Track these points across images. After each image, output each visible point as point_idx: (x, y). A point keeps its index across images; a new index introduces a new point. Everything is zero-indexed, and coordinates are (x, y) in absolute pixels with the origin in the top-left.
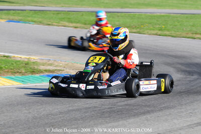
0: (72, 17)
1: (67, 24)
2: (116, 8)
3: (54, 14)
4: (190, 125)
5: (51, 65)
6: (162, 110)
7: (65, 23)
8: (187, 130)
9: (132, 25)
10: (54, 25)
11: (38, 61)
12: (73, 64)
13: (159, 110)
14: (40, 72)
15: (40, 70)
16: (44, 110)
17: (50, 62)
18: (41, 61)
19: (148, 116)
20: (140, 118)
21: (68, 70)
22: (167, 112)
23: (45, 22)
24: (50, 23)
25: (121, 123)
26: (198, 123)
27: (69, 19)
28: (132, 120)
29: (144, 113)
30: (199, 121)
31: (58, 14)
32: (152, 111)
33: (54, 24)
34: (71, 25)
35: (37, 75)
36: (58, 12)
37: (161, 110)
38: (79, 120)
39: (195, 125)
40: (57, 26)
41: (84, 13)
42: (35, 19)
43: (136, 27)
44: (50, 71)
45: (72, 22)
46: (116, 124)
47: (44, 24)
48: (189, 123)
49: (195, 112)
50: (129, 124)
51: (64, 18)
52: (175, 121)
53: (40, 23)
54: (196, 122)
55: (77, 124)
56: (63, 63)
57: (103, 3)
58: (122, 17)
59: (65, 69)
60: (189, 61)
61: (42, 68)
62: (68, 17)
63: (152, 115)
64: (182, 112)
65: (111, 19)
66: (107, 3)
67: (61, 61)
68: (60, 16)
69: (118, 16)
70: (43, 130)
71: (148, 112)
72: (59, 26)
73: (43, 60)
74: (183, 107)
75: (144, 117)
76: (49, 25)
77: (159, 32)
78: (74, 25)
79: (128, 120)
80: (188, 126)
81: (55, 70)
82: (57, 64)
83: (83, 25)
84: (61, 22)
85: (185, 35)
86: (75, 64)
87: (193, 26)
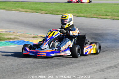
0: (24, 5)
1: (21, 10)
3: (13, 3)
4: (96, 71)
5: (11, 35)
6: (79, 62)
7: (19, 9)
8: (94, 74)
9: (61, 10)
10: (13, 11)
11: (4, 32)
12: (25, 34)
14: (5, 39)
15: (5, 38)
16: (7, 63)
17: (11, 33)
18: (6, 33)
19: (71, 66)
20: (66, 67)
21: (22, 38)
22: (82, 63)
23: (7, 8)
24: (10, 9)
25: (55, 70)
28: (61, 68)
29: (68, 64)
30: (102, 68)
31: (15, 3)
32: (73, 63)
33: (13, 9)
34: (24, 10)
35: (3, 42)
38: (29, 69)
39: (99, 71)
42: (1, 7)
43: (63, 11)
44: (11, 39)
45: (24, 9)
48: (96, 70)
49: (99, 63)
50: (60, 71)
51: (19, 6)
52: (87, 69)
53: (4, 9)
54: (99, 69)
56: (19, 33)
58: (54, 5)
59: (20, 37)
60: (95, 32)
61: (6, 37)
62: (22, 5)
63: (73, 65)
64: (92, 63)
65: (48, 6)
67: (18, 32)
68: (16, 5)
69: (52, 5)
70: (8, 75)
72: (16, 11)
73: (6, 32)
74: (92, 60)
75: (68, 67)
76: (10, 10)
77: (77, 15)
78: (25, 10)
79: (59, 69)
80: (95, 71)
81: (14, 38)
82: (15, 34)
83: (31, 11)
84: (17, 9)
85: (92, 16)
86: (26, 35)
87: (97, 10)
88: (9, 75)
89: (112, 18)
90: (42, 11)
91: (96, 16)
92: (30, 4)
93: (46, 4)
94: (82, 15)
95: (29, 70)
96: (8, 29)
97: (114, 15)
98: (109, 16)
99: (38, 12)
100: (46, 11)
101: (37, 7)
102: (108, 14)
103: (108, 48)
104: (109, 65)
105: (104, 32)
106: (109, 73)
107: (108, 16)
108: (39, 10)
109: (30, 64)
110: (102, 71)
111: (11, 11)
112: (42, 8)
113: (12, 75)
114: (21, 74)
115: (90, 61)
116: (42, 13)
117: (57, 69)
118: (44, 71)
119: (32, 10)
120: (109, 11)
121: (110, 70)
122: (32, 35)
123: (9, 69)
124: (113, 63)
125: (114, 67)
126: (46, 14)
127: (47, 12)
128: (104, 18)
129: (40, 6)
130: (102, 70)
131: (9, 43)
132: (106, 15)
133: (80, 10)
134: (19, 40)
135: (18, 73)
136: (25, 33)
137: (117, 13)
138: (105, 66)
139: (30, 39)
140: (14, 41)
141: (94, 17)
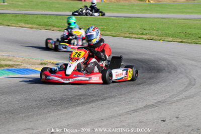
0: (28, 19)
1: (24, 25)
2: (66, 11)
3: (12, 16)
5: (10, 60)
7: (22, 24)
8: (125, 116)
10: (13, 26)
13: (103, 99)
14: (1, 66)
16: (4, 100)
17: (10, 58)
18: (2, 57)
19: (93, 105)
20: (86, 106)
21: (25, 65)
22: (109, 101)
23: (5, 23)
24: (9, 24)
25: (70, 110)
26: (134, 110)
27: (26, 20)
28: (79, 108)
29: (90, 102)
30: (135, 108)
32: (97, 100)
33: (13, 25)
34: (28, 26)
36: (16, 15)
37: (104, 99)
39: (132, 112)
40: (15, 26)
41: (39, 16)
44: (9, 66)
45: (28, 24)
46: (66, 111)
47: (4, 25)
48: (127, 110)
51: (21, 20)
52: (116, 108)
54: (133, 109)
55: (33, 111)
56: (21, 58)
57: (55, 7)
59: (22, 64)
60: (127, 57)
61: (3, 63)
63: (97, 103)
65: (61, 21)
66: (57, 7)
67: (19, 57)
68: (17, 18)
71: (94, 101)
72: (17, 27)
74: (123, 96)
75: (89, 106)
76: (8, 26)
78: (30, 26)
81: (14, 65)
82: (15, 59)
83: (37, 26)
84: (19, 23)
85: (123, 35)
86: (31, 60)
87: (130, 27)
88: (6, 117)
89: (150, 38)
90: (54, 27)
91: (128, 35)
92: (37, 17)
93: (59, 17)
94: (109, 33)
95: (35, 110)
96: (6, 51)
97: (153, 34)
98: (146, 34)
99: (47, 28)
100: (58, 27)
101: (47, 21)
102: (144, 33)
103: (145, 80)
104: (145, 104)
105: (139, 57)
106: (146, 114)
107: (144, 34)
108: (49, 26)
109: (36, 101)
110: (137, 112)
111: (10, 27)
112: (53, 23)
113: (11, 116)
114: (24, 115)
115: (120, 98)
116: (53, 30)
117: (74, 109)
118: (56, 111)
119: (40, 25)
120: (145, 28)
121: (147, 110)
122: (39, 61)
123: (6, 109)
124: (152, 101)
125: (153, 106)
126: (59, 31)
127: (60, 28)
128: (139, 38)
129: (50, 20)
130: (135, 111)
131: (7, 72)
132: (142, 34)
133: (106, 26)
134: (21, 67)
135: (19, 114)
136: (29, 58)
137: (157, 31)
138: (140, 105)
139: (37, 66)
140: (14, 68)
141: (126, 36)
